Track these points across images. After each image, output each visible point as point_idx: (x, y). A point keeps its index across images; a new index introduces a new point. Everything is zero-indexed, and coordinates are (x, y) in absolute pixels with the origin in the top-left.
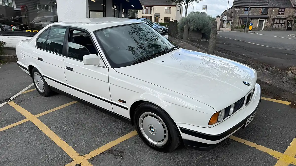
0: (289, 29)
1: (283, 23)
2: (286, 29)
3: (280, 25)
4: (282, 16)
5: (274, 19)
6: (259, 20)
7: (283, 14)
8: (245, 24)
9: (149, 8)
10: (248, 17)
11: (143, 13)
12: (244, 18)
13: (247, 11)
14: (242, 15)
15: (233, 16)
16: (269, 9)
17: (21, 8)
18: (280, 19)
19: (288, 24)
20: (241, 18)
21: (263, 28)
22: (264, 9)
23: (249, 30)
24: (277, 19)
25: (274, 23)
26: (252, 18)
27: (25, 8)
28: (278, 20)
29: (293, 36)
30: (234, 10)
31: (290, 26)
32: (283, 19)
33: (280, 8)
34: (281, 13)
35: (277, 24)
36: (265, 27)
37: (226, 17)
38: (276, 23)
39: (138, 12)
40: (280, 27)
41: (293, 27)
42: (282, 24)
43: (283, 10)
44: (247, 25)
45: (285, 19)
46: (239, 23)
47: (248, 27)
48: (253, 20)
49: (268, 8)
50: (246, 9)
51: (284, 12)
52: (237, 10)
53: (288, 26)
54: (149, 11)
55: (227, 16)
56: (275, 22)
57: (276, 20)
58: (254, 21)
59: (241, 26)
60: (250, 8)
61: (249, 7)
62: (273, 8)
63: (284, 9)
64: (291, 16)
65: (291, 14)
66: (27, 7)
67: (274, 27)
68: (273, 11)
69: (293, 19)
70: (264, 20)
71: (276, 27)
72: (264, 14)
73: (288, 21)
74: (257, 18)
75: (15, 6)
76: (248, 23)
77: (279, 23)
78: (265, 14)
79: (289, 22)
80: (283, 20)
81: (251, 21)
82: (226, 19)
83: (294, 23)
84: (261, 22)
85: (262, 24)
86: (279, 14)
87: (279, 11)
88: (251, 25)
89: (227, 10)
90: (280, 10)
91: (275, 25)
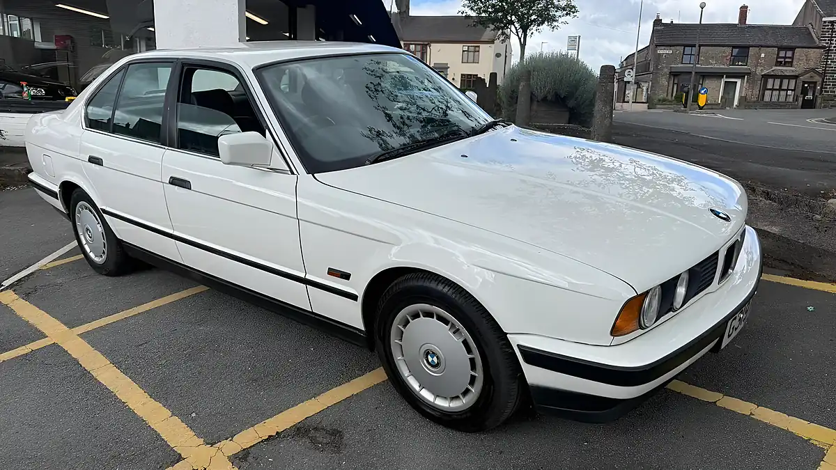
0: (808, 105)
1: (790, 90)
2: (800, 103)
3: (783, 93)
4: (787, 70)
5: (766, 77)
6: (725, 79)
7: (791, 64)
8: (686, 89)
9: (419, 48)
10: (693, 73)
12: (681, 76)
13: (691, 55)
14: (678, 66)
15: (651, 69)
16: (752, 51)
17: (57, 41)
18: (782, 77)
19: (804, 91)
20: (674, 74)
21: (736, 102)
22: (735, 51)
23: (699, 105)
24: (774, 77)
25: (765, 89)
26: (705, 75)
27: (69, 42)
28: (778, 82)
29: (822, 121)
30: (654, 53)
31: (810, 97)
32: (789, 77)
33: (780, 48)
34: (785, 62)
35: (774, 92)
36: (741, 98)
37: (633, 73)
38: (773, 90)
40: (782, 99)
41: (819, 101)
42: (787, 90)
43: (789, 54)
44: (691, 93)
45: (796, 77)
46: (670, 91)
47: (696, 99)
48: (707, 81)
49: (748, 47)
50: (688, 50)
51: (792, 58)
52: (662, 52)
53: (804, 97)
55: (634, 70)
56: (769, 86)
57: (770, 81)
58: (708, 83)
59: (676, 97)
60: (700, 46)
61: (697, 45)
62: (762, 48)
63: (793, 49)
64: (813, 70)
65: (812, 65)
66: (73, 41)
67: (767, 98)
68: (763, 55)
69: (818, 79)
70: (739, 81)
71: (773, 100)
72: (738, 65)
73: (804, 83)
74: (719, 75)
75: (38, 38)
76: (695, 88)
77: (780, 89)
78: (740, 63)
79: (806, 85)
80: (791, 81)
81: (701, 82)
82: (634, 77)
83: (822, 88)
84: (730, 87)
85: (731, 94)
86: (779, 64)
87: (778, 57)
88: (702, 92)
89: (636, 55)
90: (782, 54)
91: (768, 93)
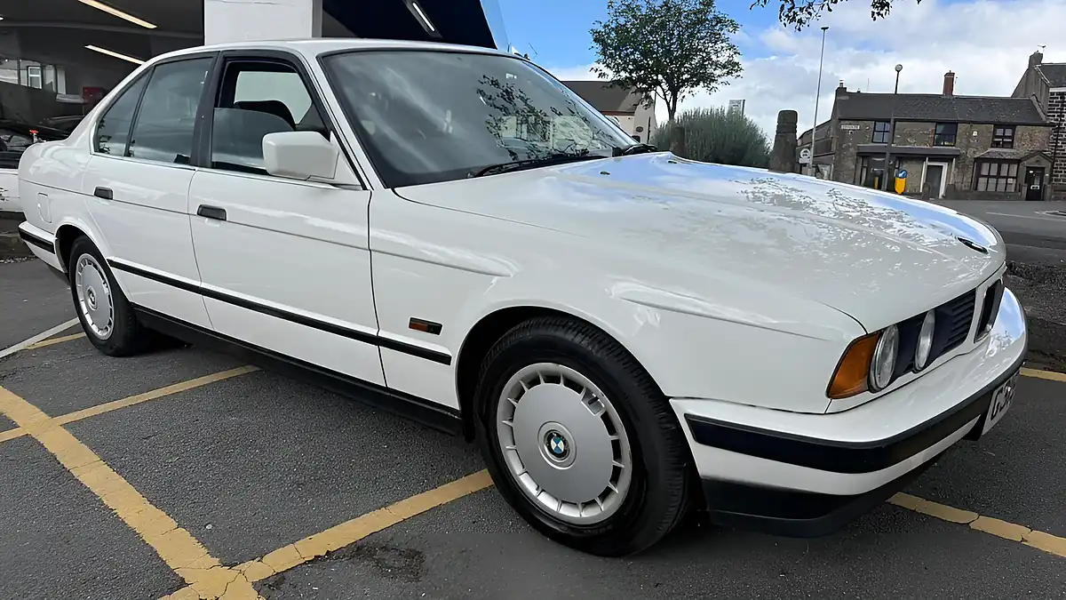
0: (1034, 196)
1: (1010, 177)
2: (1024, 195)
3: (1002, 181)
4: (1006, 152)
5: (979, 161)
6: (927, 163)
7: (1011, 145)
10: (887, 155)
12: (872, 158)
13: (884, 132)
14: (868, 146)
15: (834, 149)
16: (961, 128)
18: (1000, 162)
19: (1029, 180)
20: (863, 156)
21: (942, 192)
22: (940, 128)
24: (991, 161)
25: (979, 175)
26: (903, 157)
28: (995, 166)
30: (838, 129)
31: (1036, 186)
32: (1010, 162)
33: (997, 125)
34: (1004, 142)
35: (991, 179)
36: (948, 186)
37: (811, 153)
38: (989, 176)
40: (1001, 188)
41: (1049, 191)
42: (1007, 177)
43: (1009, 132)
44: (886, 176)
45: (1018, 162)
46: (858, 175)
47: (891, 185)
49: (955, 123)
50: (880, 126)
51: (1012, 137)
52: (848, 127)
53: (1029, 187)
55: (812, 149)
56: (984, 172)
57: (985, 167)
58: (907, 166)
60: (895, 121)
61: (891, 121)
62: (974, 125)
63: (1013, 126)
64: (1040, 152)
65: (1037, 146)
67: (981, 188)
68: (975, 134)
69: (1046, 164)
70: (945, 166)
71: (989, 189)
72: (944, 145)
73: (1029, 168)
74: (920, 158)
76: (890, 170)
77: (998, 176)
78: (946, 143)
79: (1031, 172)
80: (1011, 166)
81: (897, 166)
82: (811, 158)
83: (1051, 175)
84: (934, 173)
85: (936, 180)
86: (997, 144)
87: (995, 136)
88: (900, 176)
89: (814, 131)
90: (1000, 132)
91: (982, 180)
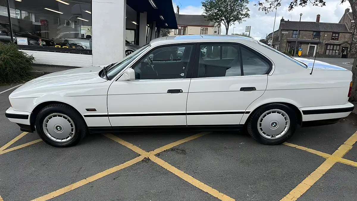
0: (344, 57)
1: (337, 50)
2: (341, 56)
3: (334, 51)
4: (336, 42)
5: (327, 45)
6: (310, 45)
7: (338, 39)
9: (183, 28)
10: (297, 42)
11: (175, 33)
12: (292, 43)
13: (296, 34)
14: (290, 39)
15: (279, 40)
16: (321, 34)
17: (41, 22)
18: (334, 45)
19: (343, 51)
20: (289, 42)
21: (314, 55)
22: (315, 33)
23: (298, 56)
24: (331, 44)
25: (327, 49)
26: (301, 43)
27: (46, 23)
28: (332, 46)
29: (349, 64)
30: (281, 33)
31: (345, 53)
32: (337, 45)
33: (334, 33)
34: (335, 38)
35: (330, 51)
36: (316, 53)
37: (272, 41)
39: (170, 32)
40: (334, 54)
41: (349, 55)
43: (337, 35)
44: (296, 50)
45: (340, 45)
46: (287, 49)
47: (297, 53)
48: (302, 45)
49: (320, 32)
50: (295, 32)
51: (338, 37)
52: (284, 33)
53: (343, 53)
54: (182, 31)
56: (328, 48)
57: (329, 46)
59: (289, 52)
60: (300, 31)
61: (298, 31)
62: (326, 33)
63: (339, 33)
64: (347, 42)
65: (346, 40)
66: (47, 22)
67: (327, 53)
68: (326, 35)
69: (349, 46)
70: (316, 46)
71: (330, 54)
73: (343, 47)
74: (308, 43)
75: (34, 21)
76: (297, 48)
78: (316, 39)
79: (344, 48)
80: (338, 46)
81: (300, 46)
83: (350, 50)
84: (312, 48)
85: (313, 50)
86: (333, 39)
87: (332, 36)
88: (300, 50)
89: (273, 33)
90: (334, 35)
91: (328, 51)
